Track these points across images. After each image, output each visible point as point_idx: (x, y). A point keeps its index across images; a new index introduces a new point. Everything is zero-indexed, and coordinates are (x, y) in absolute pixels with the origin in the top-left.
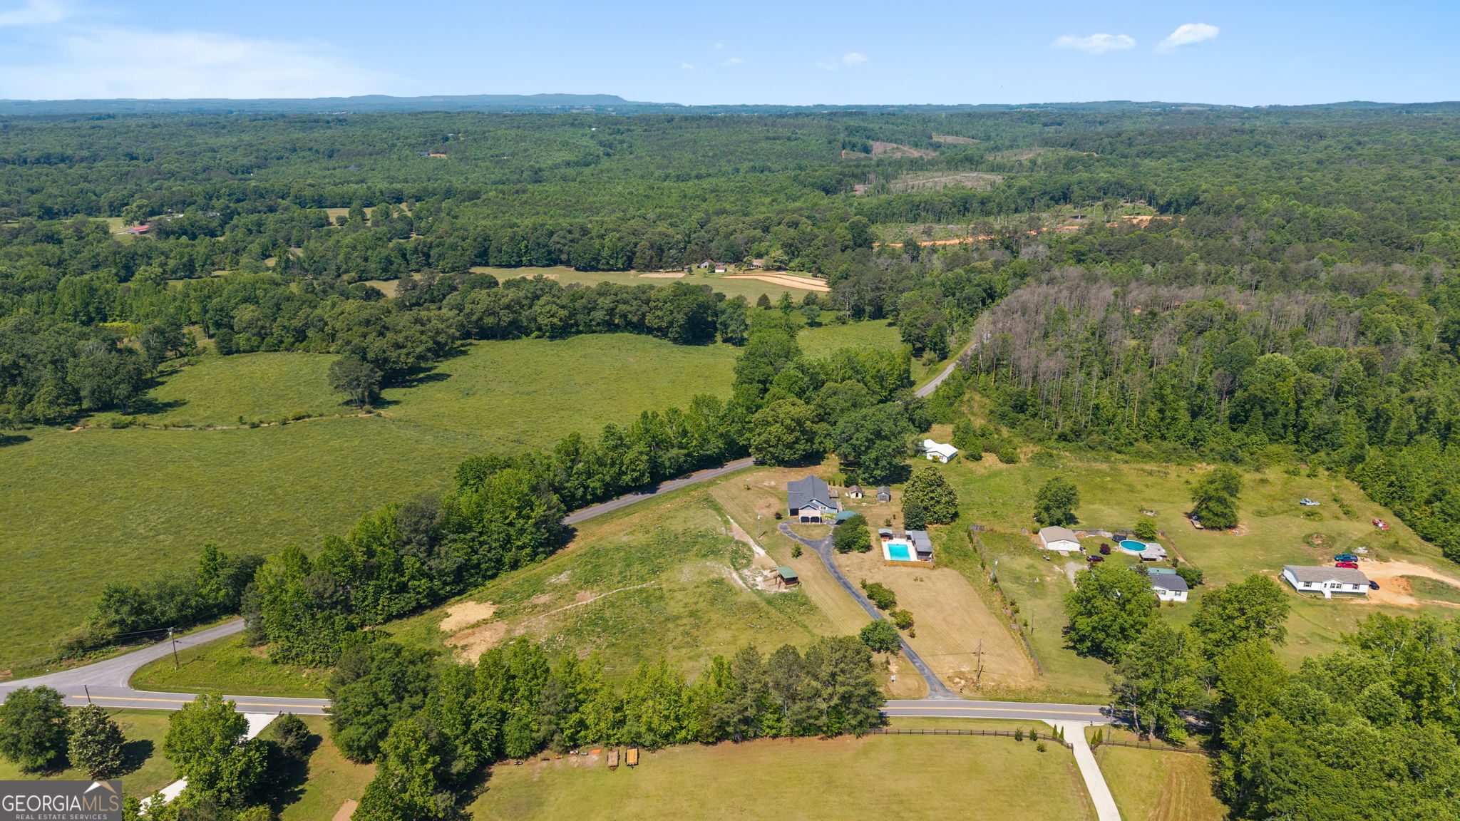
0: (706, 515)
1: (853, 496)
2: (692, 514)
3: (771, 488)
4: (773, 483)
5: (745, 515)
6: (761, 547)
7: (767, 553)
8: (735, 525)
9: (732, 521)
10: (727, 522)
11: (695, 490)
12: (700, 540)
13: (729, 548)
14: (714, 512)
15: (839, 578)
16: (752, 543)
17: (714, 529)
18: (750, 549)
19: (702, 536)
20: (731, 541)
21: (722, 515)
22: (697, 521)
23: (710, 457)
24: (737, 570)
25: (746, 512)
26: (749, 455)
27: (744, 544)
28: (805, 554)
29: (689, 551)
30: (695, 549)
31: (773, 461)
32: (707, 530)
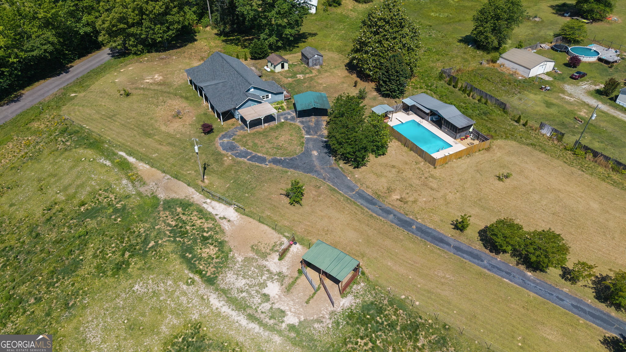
0: (78, 161)
1: (278, 69)
2: (48, 167)
3: (159, 84)
4: (158, 77)
5: (148, 141)
6: (220, 200)
7: (239, 209)
8: (143, 167)
9: (131, 160)
10: (124, 166)
11: (37, 118)
12: (91, 224)
13: (161, 226)
14: (89, 153)
15: (405, 224)
16: (197, 197)
17: (109, 189)
18: (203, 214)
19: (92, 213)
20: (155, 206)
21: (110, 155)
22: (66, 181)
23: (40, 59)
24: (210, 281)
25: (147, 135)
26: (98, 46)
27: (186, 205)
28: (309, 192)
29: (77, 265)
30: (89, 253)
31: (140, 47)
32: (93, 193)
